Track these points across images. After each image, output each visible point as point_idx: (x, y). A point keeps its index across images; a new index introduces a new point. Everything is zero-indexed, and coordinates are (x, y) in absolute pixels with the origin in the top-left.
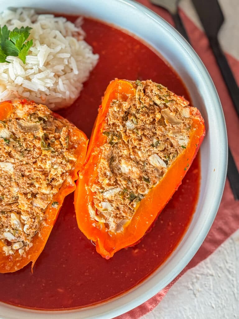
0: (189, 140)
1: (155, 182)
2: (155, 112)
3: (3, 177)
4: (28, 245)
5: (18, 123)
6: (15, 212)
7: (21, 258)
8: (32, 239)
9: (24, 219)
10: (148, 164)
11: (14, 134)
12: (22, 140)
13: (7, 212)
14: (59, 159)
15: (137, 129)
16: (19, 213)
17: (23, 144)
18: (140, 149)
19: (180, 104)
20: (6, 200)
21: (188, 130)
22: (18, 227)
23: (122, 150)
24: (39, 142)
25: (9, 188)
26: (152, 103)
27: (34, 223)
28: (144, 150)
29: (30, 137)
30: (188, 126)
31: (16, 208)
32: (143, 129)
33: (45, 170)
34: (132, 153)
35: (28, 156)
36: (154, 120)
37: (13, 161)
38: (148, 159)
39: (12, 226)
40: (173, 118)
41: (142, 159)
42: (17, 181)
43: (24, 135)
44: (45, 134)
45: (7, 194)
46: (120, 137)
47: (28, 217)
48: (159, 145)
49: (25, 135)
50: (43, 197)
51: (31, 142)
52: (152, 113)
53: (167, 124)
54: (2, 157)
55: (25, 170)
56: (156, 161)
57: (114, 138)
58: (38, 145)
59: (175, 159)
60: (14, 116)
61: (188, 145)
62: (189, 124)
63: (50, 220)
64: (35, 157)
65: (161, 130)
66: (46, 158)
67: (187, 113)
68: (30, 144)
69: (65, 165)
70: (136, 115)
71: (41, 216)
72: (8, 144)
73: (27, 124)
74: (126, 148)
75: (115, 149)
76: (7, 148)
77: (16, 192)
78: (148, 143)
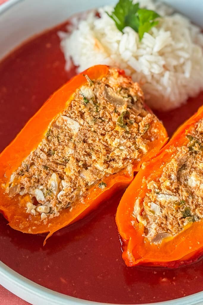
3: (64, 132)
4: (54, 214)
5: (105, 90)
6: (58, 174)
7: (40, 223)
8: (61, 210)
9: (63, 185)
11: (96, 98)
12: (101, 107)
13: (50, 170)
14: (129, 142)
16: (61, 178)
17: (100, 111)
20: (55, 156)
22: (53, 189)
24: (117, 117)
25: (65, 146)
27: (71, 193)
29: (110, 108)
31: (61, 170)
33: (110, 147)
35: (99, 125)
37: (82, 122)
39: (48, 186)
42: (76, 143)
44: (127, 112)
45: (60, 151)
47: (69, 184)
49: (107, 103)
50: (94, 171)
51: (109, 114)
54: (73, 114)
55: (89, 137)
57: (196, 145)
58: (115, 119)
60: (105, 81)
63: (90, 198)
64: (106, 130)
66: (116, 135)
68: (107, 114)
69: (133, 151)
71: (82, 191)
72: (85, 104)
73: (114, 95)
75: (191, 157)
76: (82, 106)
77: (69, 153)
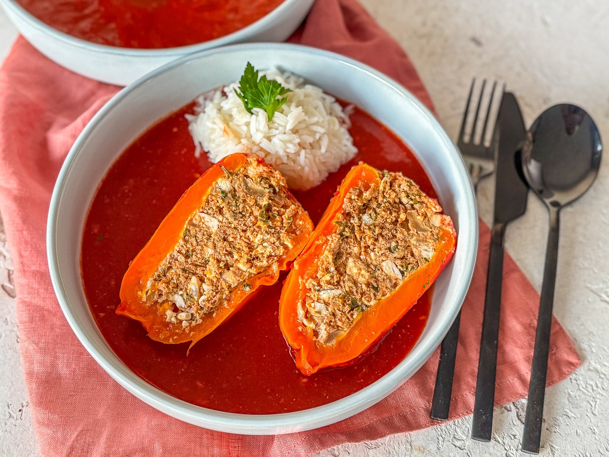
0: (435, 253)
1: (385, 293)
2: (399, 211)
3: (202, 231)
4: (197, 320)
5: (244, 181)
6: (198, 276)
7: (181, 332)
8: (204, 316)
9: (204, 289)
10: (380, 270)
11: (235, 191)
12: (241, 200)
13: (189, 273)
14: (273, 238)
15: (375, 227)
16: (202, 280)
17: (240, 204)
18: (373, 250)
19: (430, 208)
20: (194, 258)
21: (435, 241)
22: (194, 294)
23: (352, 247)
24: (258, 210)
25: (204, 246)
26: (397, 201)
27: (214, 297)
28: (378, 253)
29: (250, 201)
30: (436, 237)
31: (201, 273)
32: (382, 228)
33: (253, 244)
34: (363, 253)
35: (240, 221)
36: (397, 221)
37: (221, 218)
38: (381, 264)
39: (188, 291)
40: (420, 222)
41: (374, 263)
42: (216, 242)
43: (245, 196)
44: (269, 204)
45: (199, 252)
46: (353, 230)
47: (210, 288)
48: (397, 250)
49: (247, 196)
50: (237, 271)
51: (250, 207)
52: (395, 212)
53: (411, 228)
54: (211, 210)
55: (229, 235)
56: (390, 268)
57: (347, 229)
58: (257, 213)
59: (414, 272)
60: (243, 171)
61: (432, 259)
62: (437, 235)
63: (234, 302)
64: (247, 225)
65: (403, 234)
66: (259, 231)
67: (437, 221)
68: (248, 208)
69: (278, 247)
70: (377, 209)
71: (226, 294)
72: (224, 198)
73: (254, 186)
74: (357, 246)
75: (344, 244)
76: (220, 201)
77: (209, 254)
78: (385, 245)
